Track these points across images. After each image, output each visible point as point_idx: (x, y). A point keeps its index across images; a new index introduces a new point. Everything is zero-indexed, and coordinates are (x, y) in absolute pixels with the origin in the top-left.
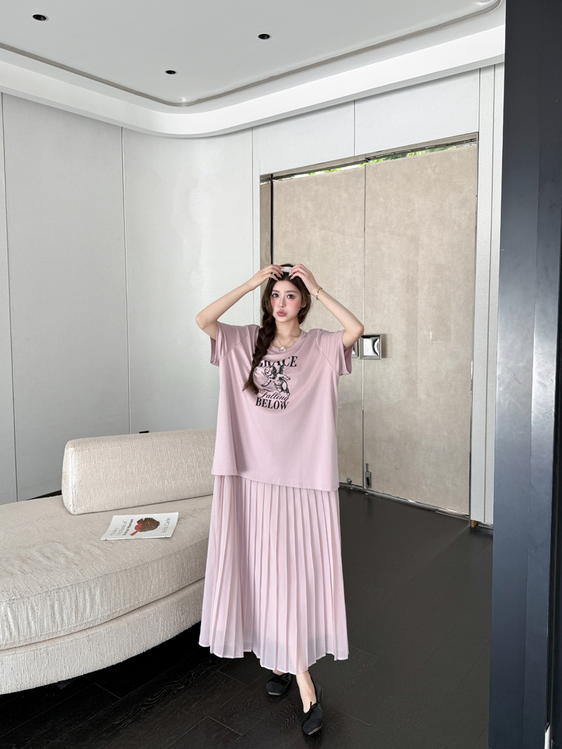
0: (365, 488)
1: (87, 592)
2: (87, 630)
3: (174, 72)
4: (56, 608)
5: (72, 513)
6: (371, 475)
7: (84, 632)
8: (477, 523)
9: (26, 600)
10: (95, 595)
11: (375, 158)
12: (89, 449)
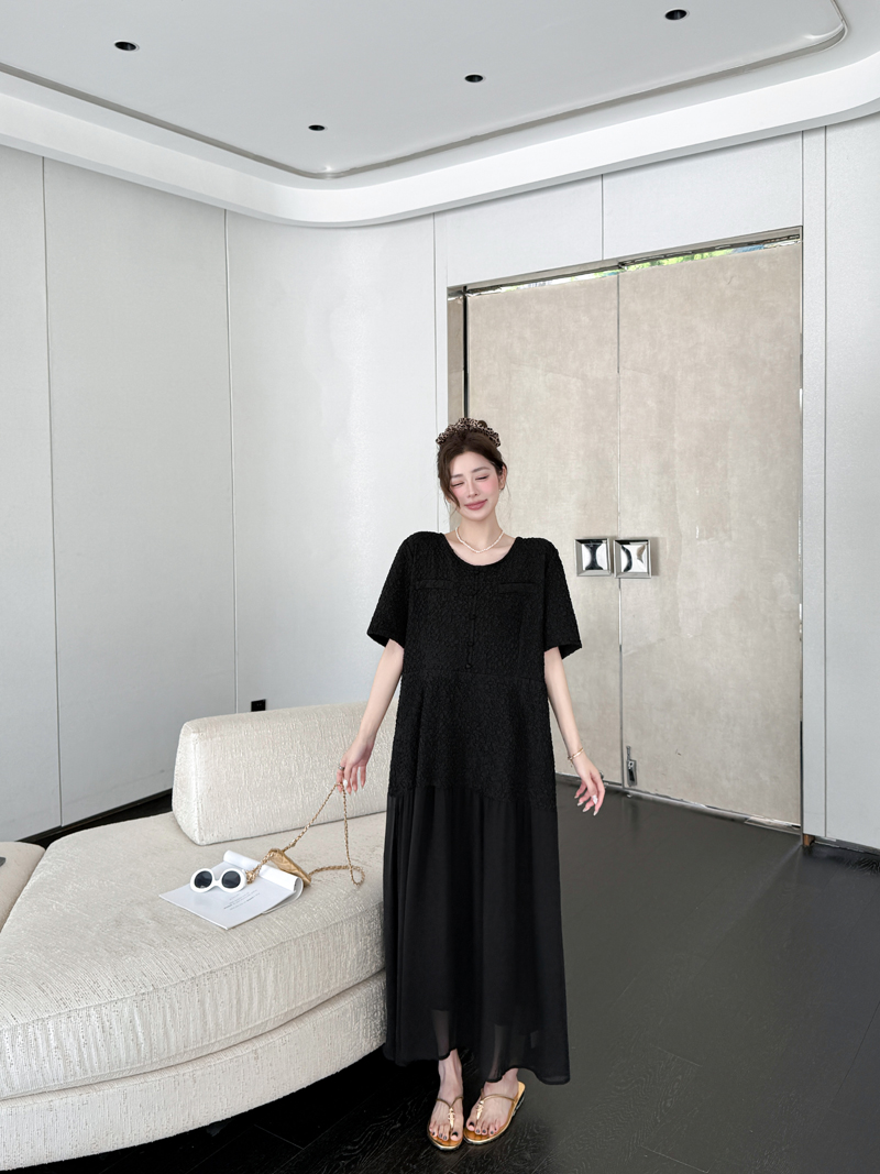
0: (626, 785)
1: (254, 976)
2: (254, 1041)
3: (321, 128)
4: (207, 1005)
5: (198, 842)
6: (635, 765)
7: (249, 1045)
8: (813, 838)
9: (161, 993)
10: (265, 980)
11: (634, 262)
12: (221, 736)
